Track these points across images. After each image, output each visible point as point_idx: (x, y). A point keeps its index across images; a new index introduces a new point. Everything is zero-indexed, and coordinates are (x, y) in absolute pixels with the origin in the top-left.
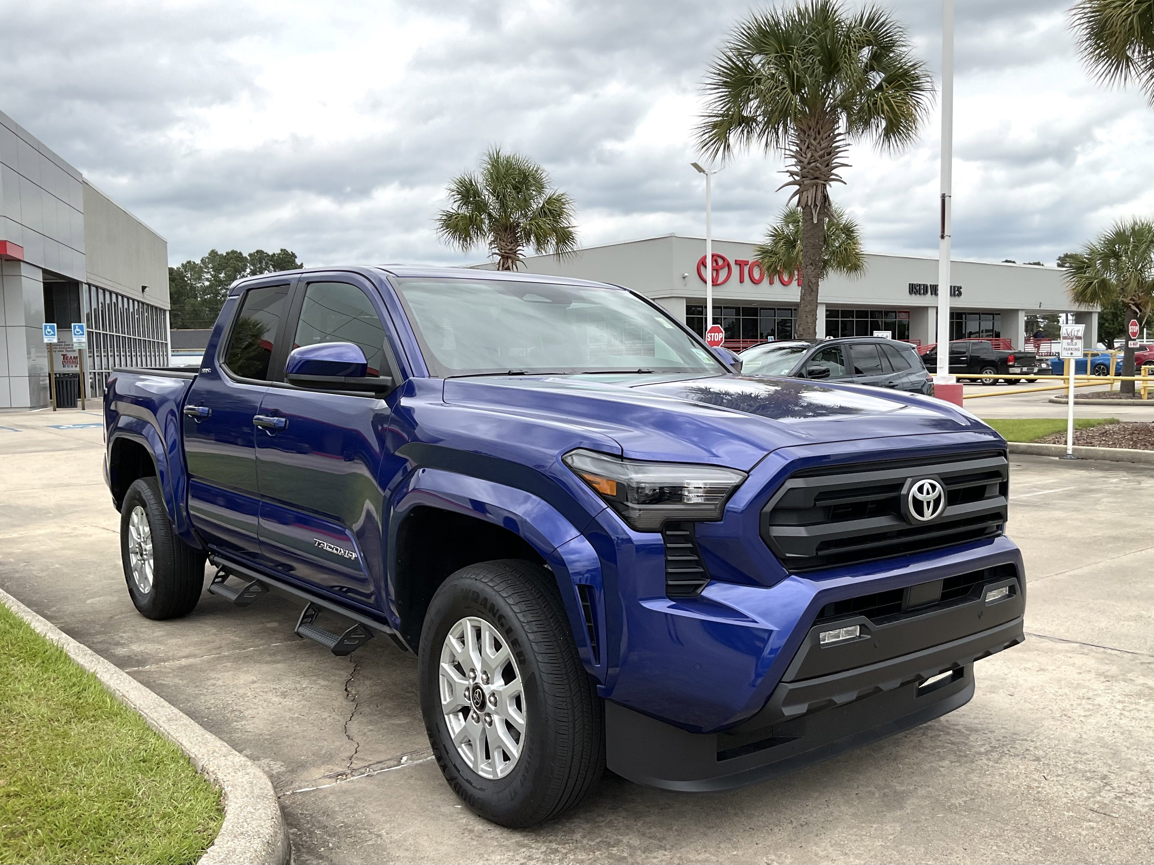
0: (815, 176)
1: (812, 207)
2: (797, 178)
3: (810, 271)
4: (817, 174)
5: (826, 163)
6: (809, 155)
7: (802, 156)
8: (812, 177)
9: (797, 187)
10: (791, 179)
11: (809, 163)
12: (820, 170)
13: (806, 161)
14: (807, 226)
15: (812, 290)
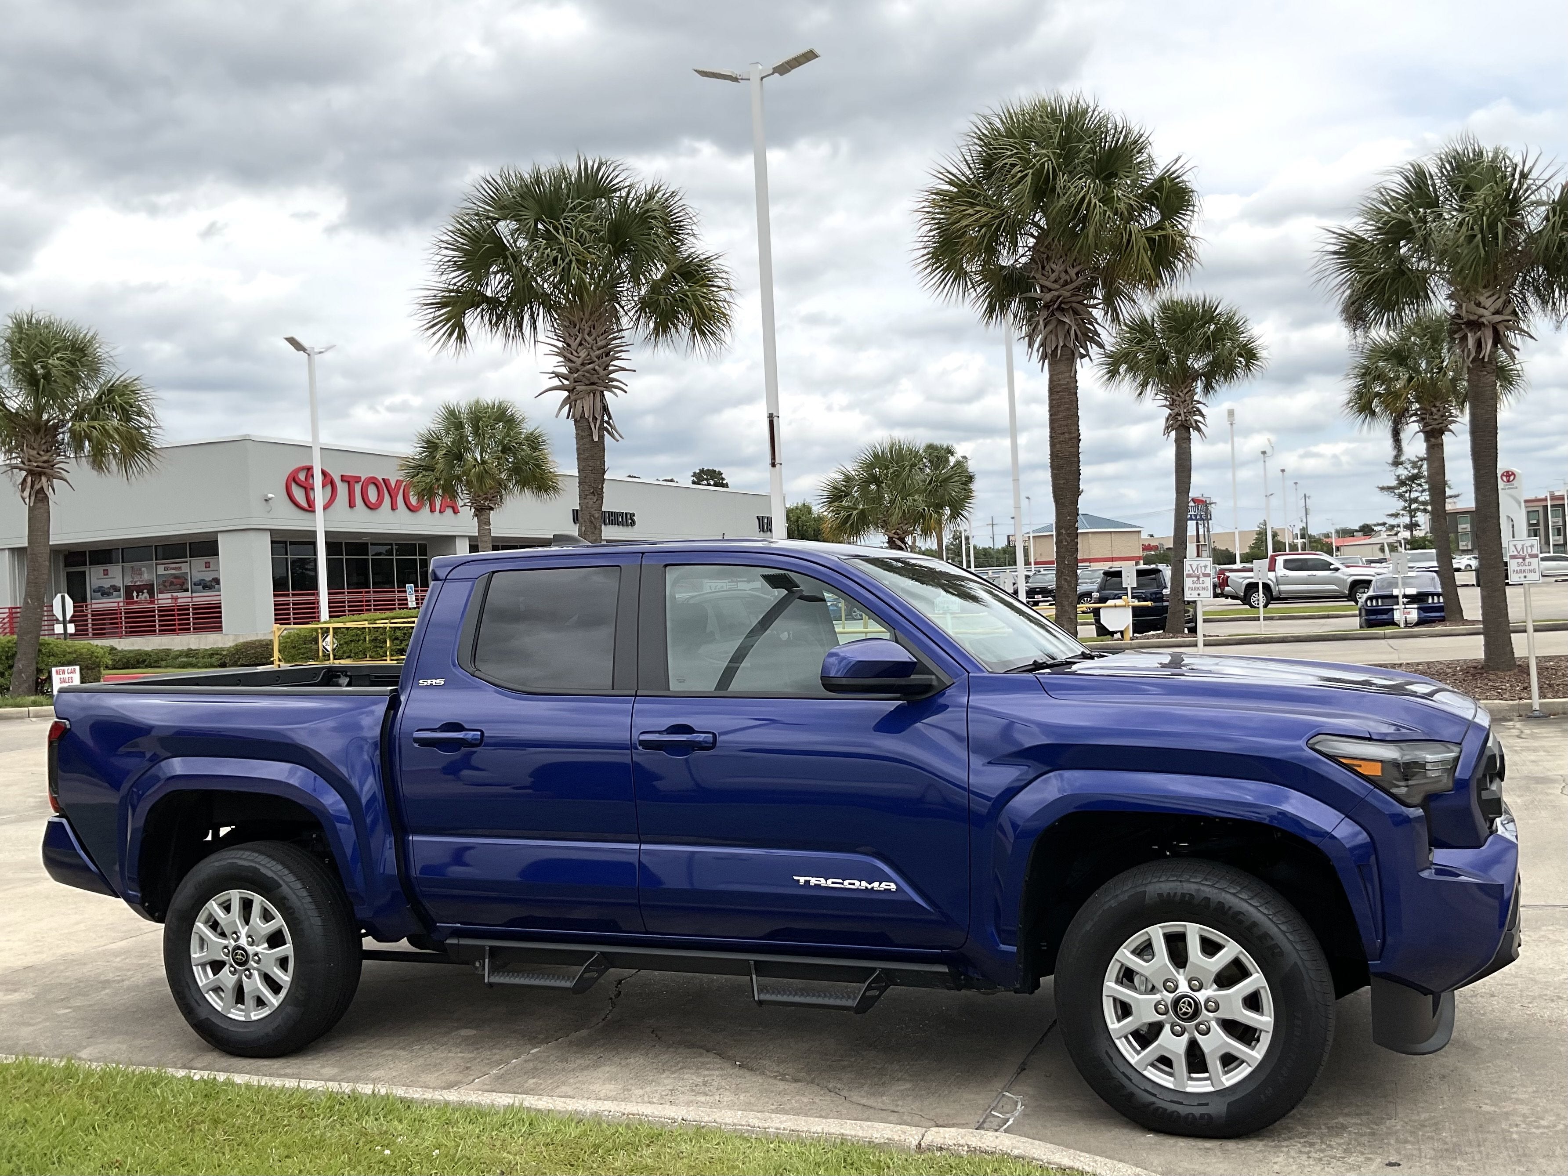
0: (592, 381)
1: (591, 420)
2: (566, 382)
3: (591, 502)
4: (595, 378)
5: (604, 365)
6: (583, 354)
7: (572, 354)
8: (587, 382)
9: (566, 394)
10: (556, 382)
11: (583, 364)
12: (598, 374)
13: (579, 361)
14: (584, 444)
15: (595, 528)
